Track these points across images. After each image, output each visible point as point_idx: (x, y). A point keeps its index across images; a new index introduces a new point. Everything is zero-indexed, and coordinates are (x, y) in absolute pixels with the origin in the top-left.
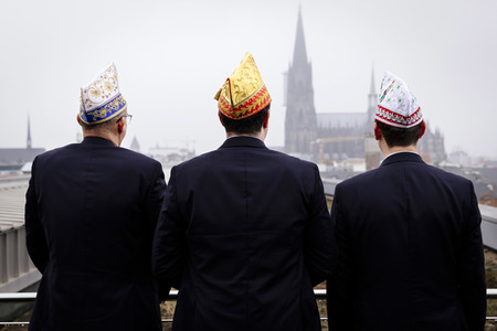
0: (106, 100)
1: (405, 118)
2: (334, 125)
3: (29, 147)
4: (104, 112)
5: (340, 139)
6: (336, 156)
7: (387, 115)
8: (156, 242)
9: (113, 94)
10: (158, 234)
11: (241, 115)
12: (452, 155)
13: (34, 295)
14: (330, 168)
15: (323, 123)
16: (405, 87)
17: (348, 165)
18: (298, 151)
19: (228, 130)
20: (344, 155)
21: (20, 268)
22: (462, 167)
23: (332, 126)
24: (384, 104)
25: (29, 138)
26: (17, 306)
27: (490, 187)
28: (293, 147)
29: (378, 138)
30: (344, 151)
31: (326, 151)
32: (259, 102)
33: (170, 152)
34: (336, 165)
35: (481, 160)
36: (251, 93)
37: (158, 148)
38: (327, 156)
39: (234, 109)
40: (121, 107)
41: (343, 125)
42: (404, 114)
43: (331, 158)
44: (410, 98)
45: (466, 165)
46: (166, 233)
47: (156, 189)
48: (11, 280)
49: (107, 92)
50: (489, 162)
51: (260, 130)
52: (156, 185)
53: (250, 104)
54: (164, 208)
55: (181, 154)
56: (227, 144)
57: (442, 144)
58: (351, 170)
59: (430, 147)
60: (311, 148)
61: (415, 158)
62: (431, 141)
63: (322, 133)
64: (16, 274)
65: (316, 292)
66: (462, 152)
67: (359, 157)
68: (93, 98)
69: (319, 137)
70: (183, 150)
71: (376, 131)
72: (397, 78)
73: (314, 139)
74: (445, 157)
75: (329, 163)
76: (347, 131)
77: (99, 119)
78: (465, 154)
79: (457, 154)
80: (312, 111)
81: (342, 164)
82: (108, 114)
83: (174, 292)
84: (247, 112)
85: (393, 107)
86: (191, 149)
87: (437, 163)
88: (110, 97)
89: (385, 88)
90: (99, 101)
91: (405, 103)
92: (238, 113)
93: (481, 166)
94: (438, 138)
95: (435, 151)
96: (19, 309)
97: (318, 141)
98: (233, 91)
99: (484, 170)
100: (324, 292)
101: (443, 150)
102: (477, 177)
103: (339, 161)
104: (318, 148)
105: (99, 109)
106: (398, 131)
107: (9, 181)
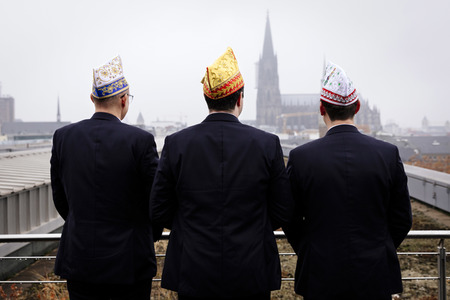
0: (112, 80)
1: (344, 98)
2: (295, 103)
3: (59, 121)
4: (111, 88)
5: (299, 114)
6: (296, 127)
7: (329, 96)
8: (152, 195)
9: (118, 76)
10: (154, 189)
11: (217, 96)
12: (386, 126)
13: (59, 235)
14: (292, 137)
15: (286, 102)
16: (344, 73)
17: (306, 134)
18: (266, 123)
19: (210, 108)
20: (303, 127)
21: (50, 215)
22: (394, 136)
23: (293, 104)
24: (327, 87)
25: (59, 114)
26: (48, 244)
27: (416, 151)
28: (263, 120)
29: (323, 113)
30: (303, 124)
31: (288, 124)
32: (232, 86)
33: (167, 125)
34: (296, 134)
35: (409, 130)
36: (225, 79)
37: (158, 121)
38: (289, 127)
39: (212, 91)
40: (124, 86)
41: (301, 103)
42: (343, 94)
43: (293, 129)
44: (348, 82)
45: (397, 134)
46: (160, 188)
47: (148, 156)
48: (43, 224)
49: (113, 74)
50: (415, 132)
51: (233, 108)
52: (148, 153)
53: (225, 87)
54: (159, 169)
55: (176, 126)
56: (209, 119)
57: (379, 118)
58: (308, 138)
59: (370, 120)
60: (277, 121)
61: (352, 129)
62: (370, 115)
63: (285, 109)
64: (47, 219)
65: (276, 233)
66: (394, 124)
67: (315, 128)
68: (102, 77)
69: (283, 113)
70: (178, 123)
71: (321, 108)
72: (337, 66)
73: (279, 114)
74: (381, 128)
75: (290, 133)
76: (305, 108)
77: (107, 94)
78: (397, 126)
79: (390, 125)
80: (278, 93)
81: (301, 134)
82: (114, 91)
83: (166, 233)
84: (222, 94)
85: (334, 89)
86: (183, 122)
87: (375, 133)
88: (116, 78)
89: (328, 75)
90: (107, 80)
91: (344, 86)
92: (215, 94)
93: (409, 135)
94: (375, 114)
95: (373, 123)
96: (49, 247)
97: (282, 116)
98: (211, 77)
99: (411, 138)
100: (282, 233)
101: (379, 123)
102: (406, 144)
103: (298, 131)
104: (282, 122)
105: (107, 86)
106: (338, 108)
107: (43, 147)
